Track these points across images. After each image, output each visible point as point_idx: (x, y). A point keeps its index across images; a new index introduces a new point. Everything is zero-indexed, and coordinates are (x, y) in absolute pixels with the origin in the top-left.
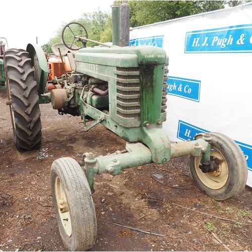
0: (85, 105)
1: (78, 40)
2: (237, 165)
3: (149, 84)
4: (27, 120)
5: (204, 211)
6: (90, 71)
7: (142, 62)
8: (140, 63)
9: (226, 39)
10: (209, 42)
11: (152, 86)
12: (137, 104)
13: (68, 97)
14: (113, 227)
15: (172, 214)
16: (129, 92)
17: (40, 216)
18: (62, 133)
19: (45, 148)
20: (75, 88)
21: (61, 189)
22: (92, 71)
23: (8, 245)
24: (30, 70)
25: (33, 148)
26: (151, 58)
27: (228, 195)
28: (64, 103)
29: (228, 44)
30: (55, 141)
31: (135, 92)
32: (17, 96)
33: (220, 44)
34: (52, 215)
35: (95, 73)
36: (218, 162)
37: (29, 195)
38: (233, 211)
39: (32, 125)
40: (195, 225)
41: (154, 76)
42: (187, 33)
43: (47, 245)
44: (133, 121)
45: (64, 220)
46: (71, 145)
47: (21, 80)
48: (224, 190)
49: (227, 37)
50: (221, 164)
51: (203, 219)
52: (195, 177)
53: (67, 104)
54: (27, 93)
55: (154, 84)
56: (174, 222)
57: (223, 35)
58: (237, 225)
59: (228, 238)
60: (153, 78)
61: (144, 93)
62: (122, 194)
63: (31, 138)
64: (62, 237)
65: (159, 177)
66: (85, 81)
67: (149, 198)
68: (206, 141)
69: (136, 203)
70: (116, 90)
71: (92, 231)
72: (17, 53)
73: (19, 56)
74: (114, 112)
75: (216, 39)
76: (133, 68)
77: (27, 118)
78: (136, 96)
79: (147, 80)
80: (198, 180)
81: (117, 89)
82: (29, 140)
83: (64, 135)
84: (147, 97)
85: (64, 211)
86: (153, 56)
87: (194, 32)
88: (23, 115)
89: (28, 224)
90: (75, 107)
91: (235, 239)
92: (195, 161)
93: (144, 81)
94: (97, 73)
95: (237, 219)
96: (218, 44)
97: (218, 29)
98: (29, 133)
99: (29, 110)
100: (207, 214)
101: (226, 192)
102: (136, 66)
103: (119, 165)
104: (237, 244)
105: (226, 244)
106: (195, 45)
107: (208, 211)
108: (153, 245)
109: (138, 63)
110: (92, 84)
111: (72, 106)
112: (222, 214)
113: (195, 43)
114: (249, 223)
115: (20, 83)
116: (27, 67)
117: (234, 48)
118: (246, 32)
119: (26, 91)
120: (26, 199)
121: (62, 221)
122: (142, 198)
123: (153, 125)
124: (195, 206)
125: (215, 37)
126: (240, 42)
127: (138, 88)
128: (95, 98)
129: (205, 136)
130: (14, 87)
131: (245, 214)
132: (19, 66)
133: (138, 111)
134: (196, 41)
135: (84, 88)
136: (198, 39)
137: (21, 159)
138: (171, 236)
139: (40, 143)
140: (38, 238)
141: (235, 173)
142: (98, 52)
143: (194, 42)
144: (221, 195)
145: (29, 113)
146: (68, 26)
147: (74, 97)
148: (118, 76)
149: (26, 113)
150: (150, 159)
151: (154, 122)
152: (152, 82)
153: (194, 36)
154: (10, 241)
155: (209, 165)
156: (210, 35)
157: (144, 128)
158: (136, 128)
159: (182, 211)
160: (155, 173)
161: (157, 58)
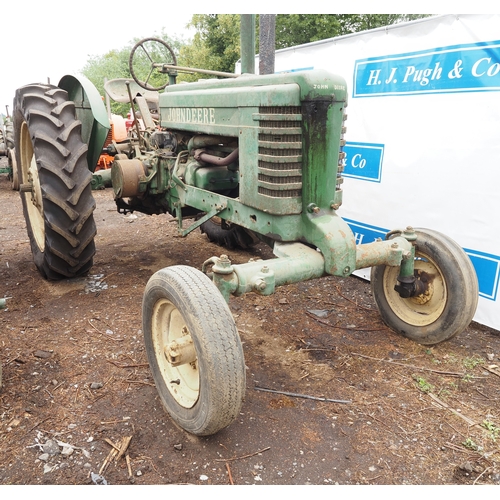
0: (183, 187)
1: (161, 69)
2: (462, 279)
3: (319, 136)
4: (71, 216)
5: (408, 363)
6: (194, 122)
7: (308, 97)
8: (304, 98)
9: (430, 71)
10: (399, 77)
11: (324, 140)
12: (296, 172)
13: (148, 174)
14: (258, 395)
15: (355, 369)
16: (283, 150)
17: (118, 383)
18: (123, 249)
19: (98, 273)
20: (160, 158)
21: (164, 327)
22: (200, 122)
23: (71, 433)
24: (75, 124)
25: (77, 273)
26: (324, 90)
27: (446, 332)
28: (140, 185)
29: (433, 78)
30: (113, 262)
31: (293, 150)
32: (52, 170)
33: (419, 79)
34: (141, 381)
35: (206, 123)
36: (426, 279)
37: (89, 352)
38: (456, 360)
39: (80, 226)
40: (398, 383)
41: (328, 122)
42: (357, 61)
43: (145, 428)
44: (289, 204)
45: (173, 382)
46: (146, 268)
47: (59, 140)
48: (439, 324)
49: (432, 66)
50: (432, 282)
51: (409, 373)
52: (385, 308)
53: (145, 187)
54: (71, 165)
55: (327, 136)
56: (361, 381)
57: (424, 64)
58: (467, 378)
59: (455, 400)
60: (325, 125)
61: (311, 151)
62: (260, 343)
63: (77, 253)
64: (172, 413)
65: (320, 313)
66: (179, 146)
67: (310, 347)
68: (409, 240)
69: (288, 356)
70: (257, 149)
71: (239, 388)
72: (46, 90)
73: (51, 97)
74: (252, 190)
75: (411, 70)
76: (291, 107)
77: (70, 212)
78: (295, 158)
79: (315, 129)
80: (390, 314)
81: (260, 148)
82: (72, 257)
83: (128, 253)
84: (315, 159)
85: (177, 361)
86: (326, 87)
87: (370, 59)
88: (63, 206)
89: (100, 397)
90: (159, 194)
91: (468, 401)
92: (385, 281)
93: (311, 131)
94: (212, 123)
95: (465, 371)
96: (415, 80)
97: (414, 53)
98: (73, 242)
99: (75, 197)
100: (413, 366)
101: (443, 328)
102: (297, 104)
103: (273, 277)
104: (473, 407)
105: (455, 408)
106: (372, 82)
107: (415, 362)
108: (335, 418)
109: (300, 98)
110: (195, 148)
111: (155, 192)
112: (439, 365)
113: (373, 80)
114: (484, 376)
115: (57, 145)
116: (67, 116)
117: (444, 84)
118: (466, 57)
119: (69, 162)
120: (84, 357)
121: (169, 386)
122: (298, 348)
123: (325, 211)
124: (391, 354)
125: (409, 68)
126: (454, 74)
127: (298, 145)
128: (202, 173)
129: (405, 233)
130: (45, 154)
131: (475, 363)
132: (53, 114)
133: (298, 185)
134: (374, 75)
135: (178, 157)
136: (378, 71)
137: (55, 294)
138: (361, 402)
139: (90, 263)
140: (125, 418)
141: (459, 292)
142: (210, 88)
143: (371, 77)
144: (434, 334)
145: (75, 203)
146: (140, 44)
147: (158, 175)
148: (262, 123)
149: (69, 204)
150: (322, 268)
151: (325, 205)
152: (324, 132)
153: (370, 67)
154: (72, 426)
155: (412, 284)
156: (401, 64)
157: (309, 215)
158: (293, 217)
159: (372, 364)
160: (311, 308)
161: (332, 90)
